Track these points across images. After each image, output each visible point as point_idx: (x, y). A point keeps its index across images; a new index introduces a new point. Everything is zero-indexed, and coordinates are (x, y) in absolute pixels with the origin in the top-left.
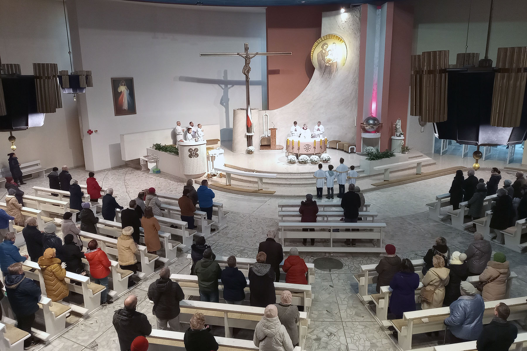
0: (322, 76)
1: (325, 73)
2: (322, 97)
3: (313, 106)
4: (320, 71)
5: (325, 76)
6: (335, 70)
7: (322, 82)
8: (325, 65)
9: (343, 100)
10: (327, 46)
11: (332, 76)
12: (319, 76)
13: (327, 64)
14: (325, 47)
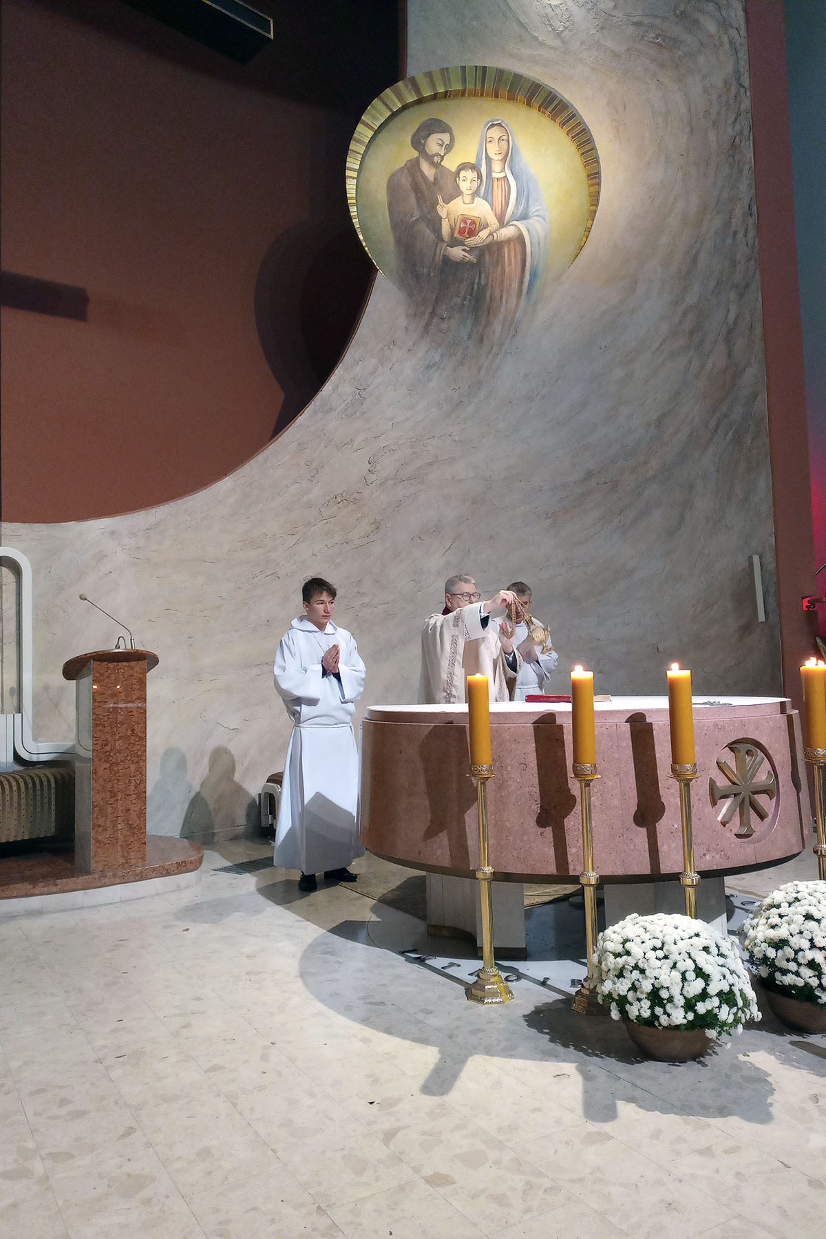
0: (428, 325)
1: (443, 310)
2: (431, 464)
3: (377, 526)
4: (410, 295)
5: (444, 326)
6: (515, 285)
7: (428, 367)
8: (438, 259)
9: (589, 475)
10: (446, 138)
11: (497, 326)
12: (402, 321)
13: (457, 253)
14: (434, 144)
